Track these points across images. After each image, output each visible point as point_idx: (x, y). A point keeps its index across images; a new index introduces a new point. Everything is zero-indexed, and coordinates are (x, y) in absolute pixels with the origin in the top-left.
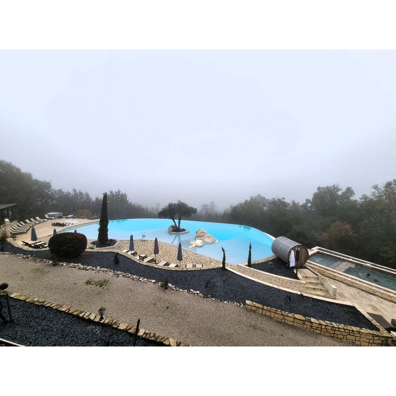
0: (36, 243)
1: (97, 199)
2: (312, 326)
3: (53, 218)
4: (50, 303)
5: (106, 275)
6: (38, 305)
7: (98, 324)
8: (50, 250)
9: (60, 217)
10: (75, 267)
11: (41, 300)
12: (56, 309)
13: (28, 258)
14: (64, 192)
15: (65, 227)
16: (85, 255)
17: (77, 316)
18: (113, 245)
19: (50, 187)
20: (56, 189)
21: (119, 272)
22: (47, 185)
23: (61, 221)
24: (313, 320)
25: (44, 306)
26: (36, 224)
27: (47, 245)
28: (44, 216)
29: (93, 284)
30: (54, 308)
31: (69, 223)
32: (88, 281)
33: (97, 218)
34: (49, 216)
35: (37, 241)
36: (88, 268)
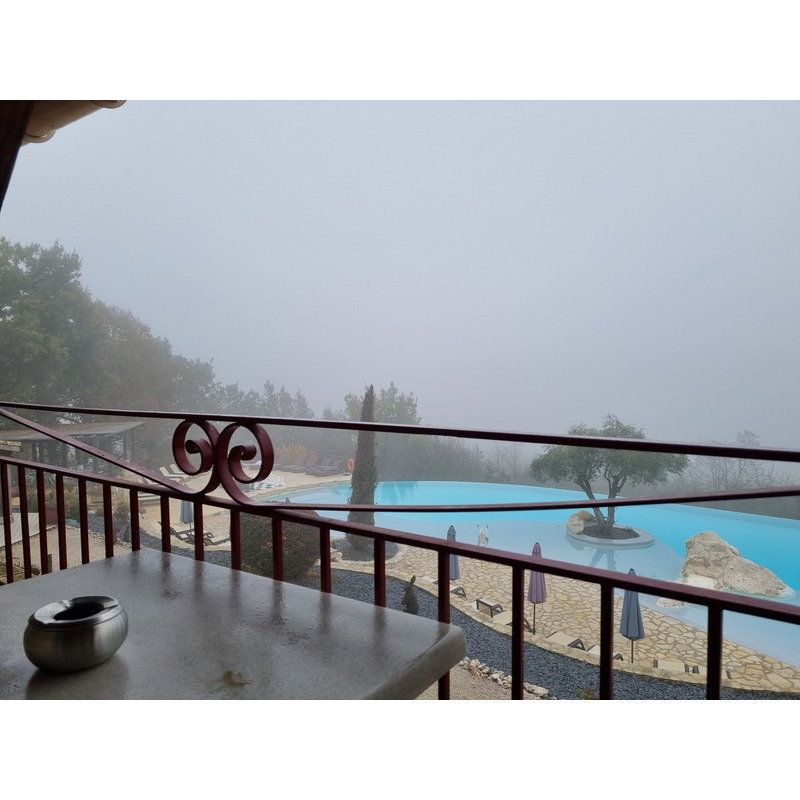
0: (191, 531)
16: (318, 577)
18: (390, 558)
19: (210, 377)
20: (224, 385)
22: (205, 373)
31: (262, 484)
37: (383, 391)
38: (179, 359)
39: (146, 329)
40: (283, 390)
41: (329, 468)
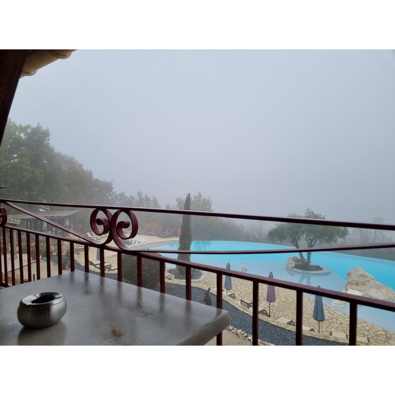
14: (127, 197)
15: (130, 246)
18: (198, 278)
19: (111, 189)
20: (117, 193)
22: (109, 187)
31: (135, 241)
37: (195, 196)
38: (97, 180)
39: (81, 166)
40: (146, 196)
41: (169, 234)
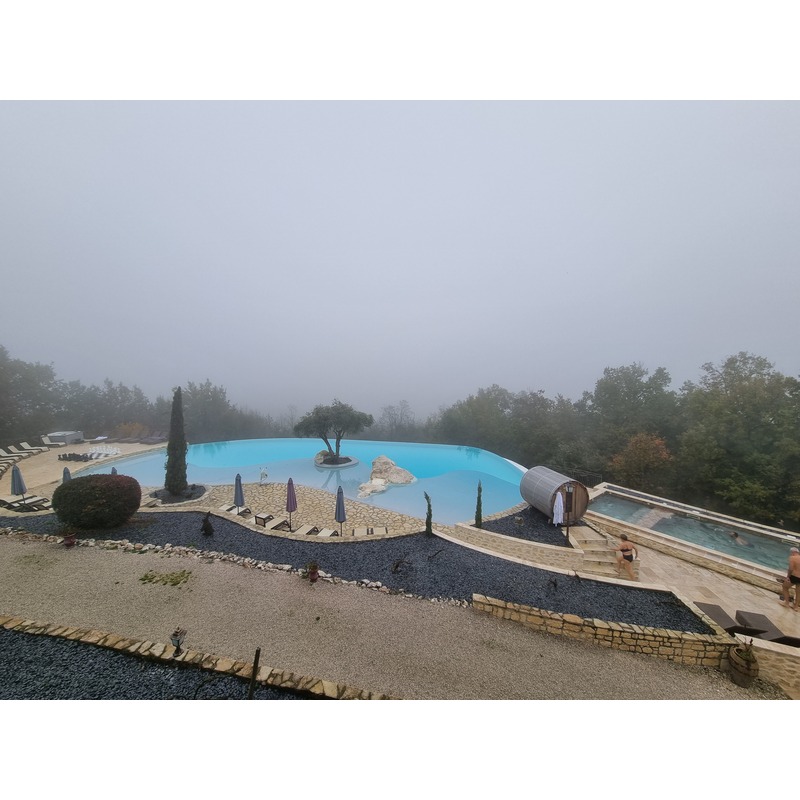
0: (24, 500)
1: (160, 400)
2: (596, 634)
3: (60, 444)
4: (60, 627)
5: (186, 560)
6: (33, 635)
7: (170, 663)
8: (57, 513)
9: (78, 442)
10: (116, 548)
11: (39, 624)
12: (77, 641)
13: (6, 533)
14: (84, 387)
15: (89, 463)
16: (138, 521)
17: (125, 653)
18: (199, 497)
19: (51, 376)
20: (67, 381)
21: (212, 554)
22: (46, 373)
23: (79, 450)
24: (597, 622)
25: (47, 636)
26: (21, 458)
27: (50, 504)
28: (40, 439)
29: (157, 581)
30: (71, 637)
31: (100, 454)
32: (146, 576)
33: (163, 441)
34: (51, 439)
35: (26, 496)
36: (146, 548)
37: (201, 385)
38: (18, 362)
40: (121, 384)
41: (159, 438)
